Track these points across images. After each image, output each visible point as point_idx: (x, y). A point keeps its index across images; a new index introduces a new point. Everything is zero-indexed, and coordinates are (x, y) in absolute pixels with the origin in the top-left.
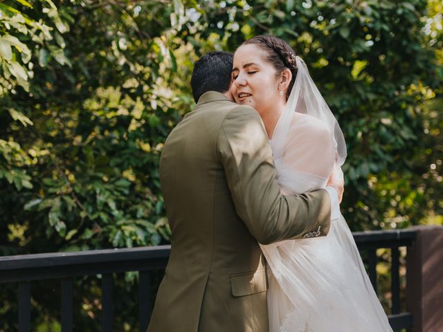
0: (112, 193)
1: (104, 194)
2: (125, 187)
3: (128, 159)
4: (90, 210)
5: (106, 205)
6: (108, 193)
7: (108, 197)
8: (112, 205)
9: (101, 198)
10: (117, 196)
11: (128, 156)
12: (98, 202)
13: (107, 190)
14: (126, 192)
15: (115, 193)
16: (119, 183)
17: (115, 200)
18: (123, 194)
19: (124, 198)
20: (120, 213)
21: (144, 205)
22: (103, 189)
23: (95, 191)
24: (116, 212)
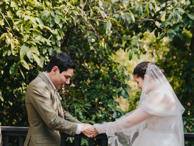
0: (82, 109)
1: (78, 109)
2: (88, 107)
3: (92, 94)
5: (78, 113)
6: (80, 109)
7: (80, 110)
8: (81, 114)
9: (76, 111)
10: (84, 110)
11: (92, 93)
12: (75, 112)
13: (80, 107)
14: (89, 109)
15: (83, 109)
16: (86, 105)
17: (82, 112)
18: (86, 109)
19: (86, 111)
20: (84, 117)
21: (96, 115)
22: (78, 107)
23: (74, 107)
24: (82, 117)
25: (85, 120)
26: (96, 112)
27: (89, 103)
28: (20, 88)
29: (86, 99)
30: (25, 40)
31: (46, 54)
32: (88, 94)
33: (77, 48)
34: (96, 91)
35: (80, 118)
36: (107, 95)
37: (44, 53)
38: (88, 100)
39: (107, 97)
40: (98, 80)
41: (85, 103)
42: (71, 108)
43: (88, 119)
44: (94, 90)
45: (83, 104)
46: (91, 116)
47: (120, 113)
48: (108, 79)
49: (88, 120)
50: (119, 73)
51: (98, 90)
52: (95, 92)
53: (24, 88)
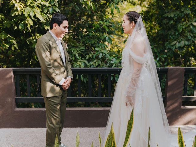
2: (82, 50)
3: (86, 40)
4: (71, 56)
5: (75, 55)
7: (76, 52)
8: (77, 55)
9: (74, 53)
13: (77, 50)
14: (83, 51)
15: (79, 51)
16: (81, 48)
17: (78, 54)
18: (81, 52)
19: (81, 53)
20: (80, 58)
21: (89, 55)
22: (75, 50)
23: (72, 51)
24: (78, 57)
25: (80, 60)
26: (90, 53)
27: (84, 46)
28: (31, 38)
29: (81, 44)
30: (28, 3)
31: (47, 12)
32: (83, 40)
33: (75, 6)
34: (90, 37)
35: (77, 58)
36: (97, 40)
37: (45, 12)
38: (83, 45)
39: (97, 41)
40: (91, 29)
41: (81, 47)
42: (70, 51)
43: (83, 58)
44: (88, 37)
45: (79, 48)
46: (86, 56)
47: (105, 53)
48: (98, 28)
49: (83, 60)
50: (104, 24)
51: (91, 37)
52: (88, 38)
53: (34, 38)
